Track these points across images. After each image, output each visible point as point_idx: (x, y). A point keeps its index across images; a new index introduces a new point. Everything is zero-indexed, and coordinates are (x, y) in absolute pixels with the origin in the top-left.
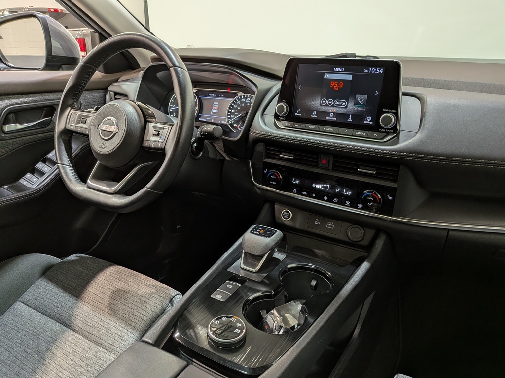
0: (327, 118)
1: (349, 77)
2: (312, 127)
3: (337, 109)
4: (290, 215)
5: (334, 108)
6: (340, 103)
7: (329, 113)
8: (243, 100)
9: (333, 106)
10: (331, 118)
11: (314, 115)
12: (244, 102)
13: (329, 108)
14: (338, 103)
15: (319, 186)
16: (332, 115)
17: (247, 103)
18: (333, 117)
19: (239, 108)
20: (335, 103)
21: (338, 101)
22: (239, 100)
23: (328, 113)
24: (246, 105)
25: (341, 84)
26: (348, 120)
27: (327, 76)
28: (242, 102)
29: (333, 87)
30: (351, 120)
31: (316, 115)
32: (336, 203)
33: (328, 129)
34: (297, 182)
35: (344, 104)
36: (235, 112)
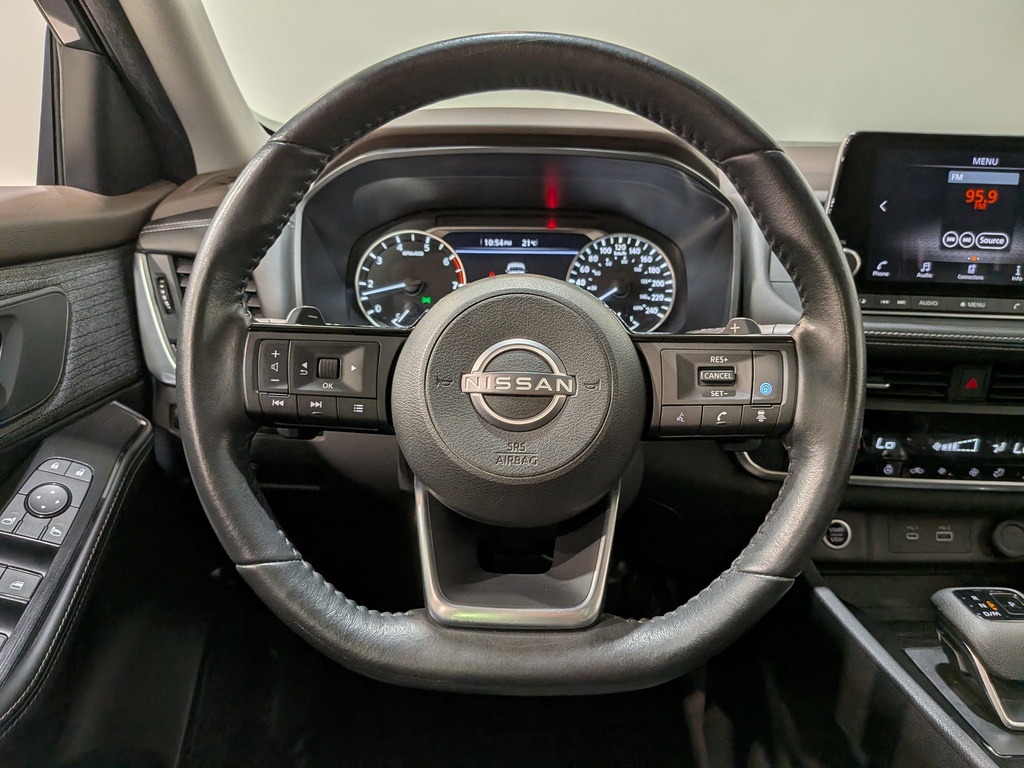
0: (961, 277)
1: (1012, 179)
2: (929, 303)
3: (986, 254)
4: (845, 534)
5: (978, 253)
6: (993, 241)
7: (966, 265)
8: (608, 251)
9: (975, 248)
10: (970, 278)
11: (925, 272)
12: (611, 257)
13: (963, 253)
14: (988, 241)
15: (953, 447)
16: (972, 269)
17: (620, 258)
18: (977, 273)
19: (597, 273)
20: (979, 241)
21: (986, 236)
22: (594, 252)
23: (962, 267)
24: (617, 262)
25: (993, 195)
26: (1013, 279)
27: (956, 177)
28: (602, 258)
29: (973, 203)
30: (1021, 279)
31: (930, 272)
32: (999, 479)
33: (972, 305)
34: (891, 445)
35: (1002, 241)
36: (589, 284)
